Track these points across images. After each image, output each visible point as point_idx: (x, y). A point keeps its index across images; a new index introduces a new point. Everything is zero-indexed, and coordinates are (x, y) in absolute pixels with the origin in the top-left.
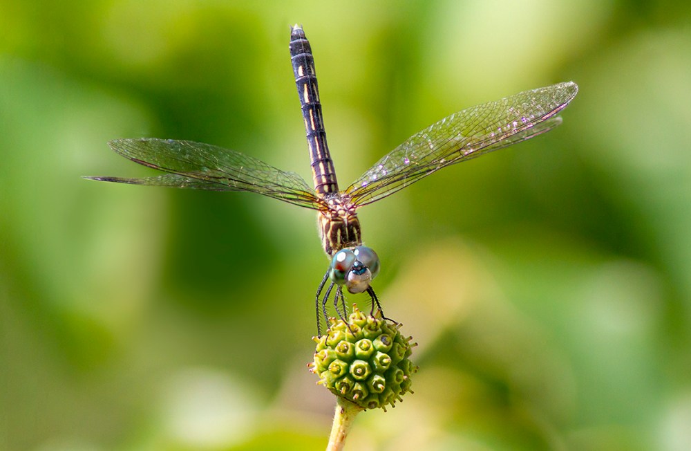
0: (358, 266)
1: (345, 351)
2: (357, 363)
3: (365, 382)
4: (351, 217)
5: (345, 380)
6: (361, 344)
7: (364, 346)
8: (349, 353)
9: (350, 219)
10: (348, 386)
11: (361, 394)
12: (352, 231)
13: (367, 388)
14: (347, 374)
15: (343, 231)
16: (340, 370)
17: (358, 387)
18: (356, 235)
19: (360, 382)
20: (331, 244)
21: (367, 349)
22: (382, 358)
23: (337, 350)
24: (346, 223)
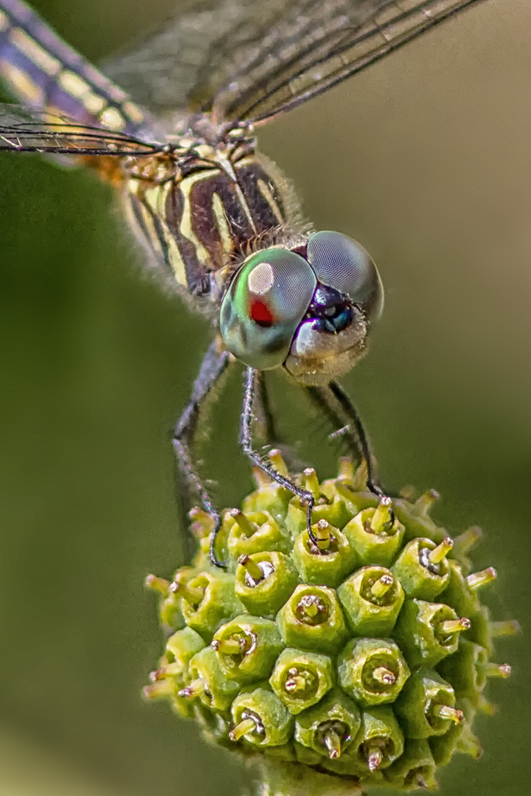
0: (328, 306)
1: (321, 617)
2: (366, 651)
3: (397, 710)
4: (239, 151)
5: (336, 711)
6: (366, 586)
7: (378, 589)
8: (334, 621)
9: (239, 159)
10: (344, 732)
11: (388, 748)
12: (257, 192)
13: (404, 724)
14: (337, 691)
15: (226, 197)
16: (316, 681)
17: (374, 727)
18: (272, 203)
19: (378, 709)
20: (202, 254)
21: (387, 599)
22: (438, 620)
23: (287, 615)
24: (230, 170)
